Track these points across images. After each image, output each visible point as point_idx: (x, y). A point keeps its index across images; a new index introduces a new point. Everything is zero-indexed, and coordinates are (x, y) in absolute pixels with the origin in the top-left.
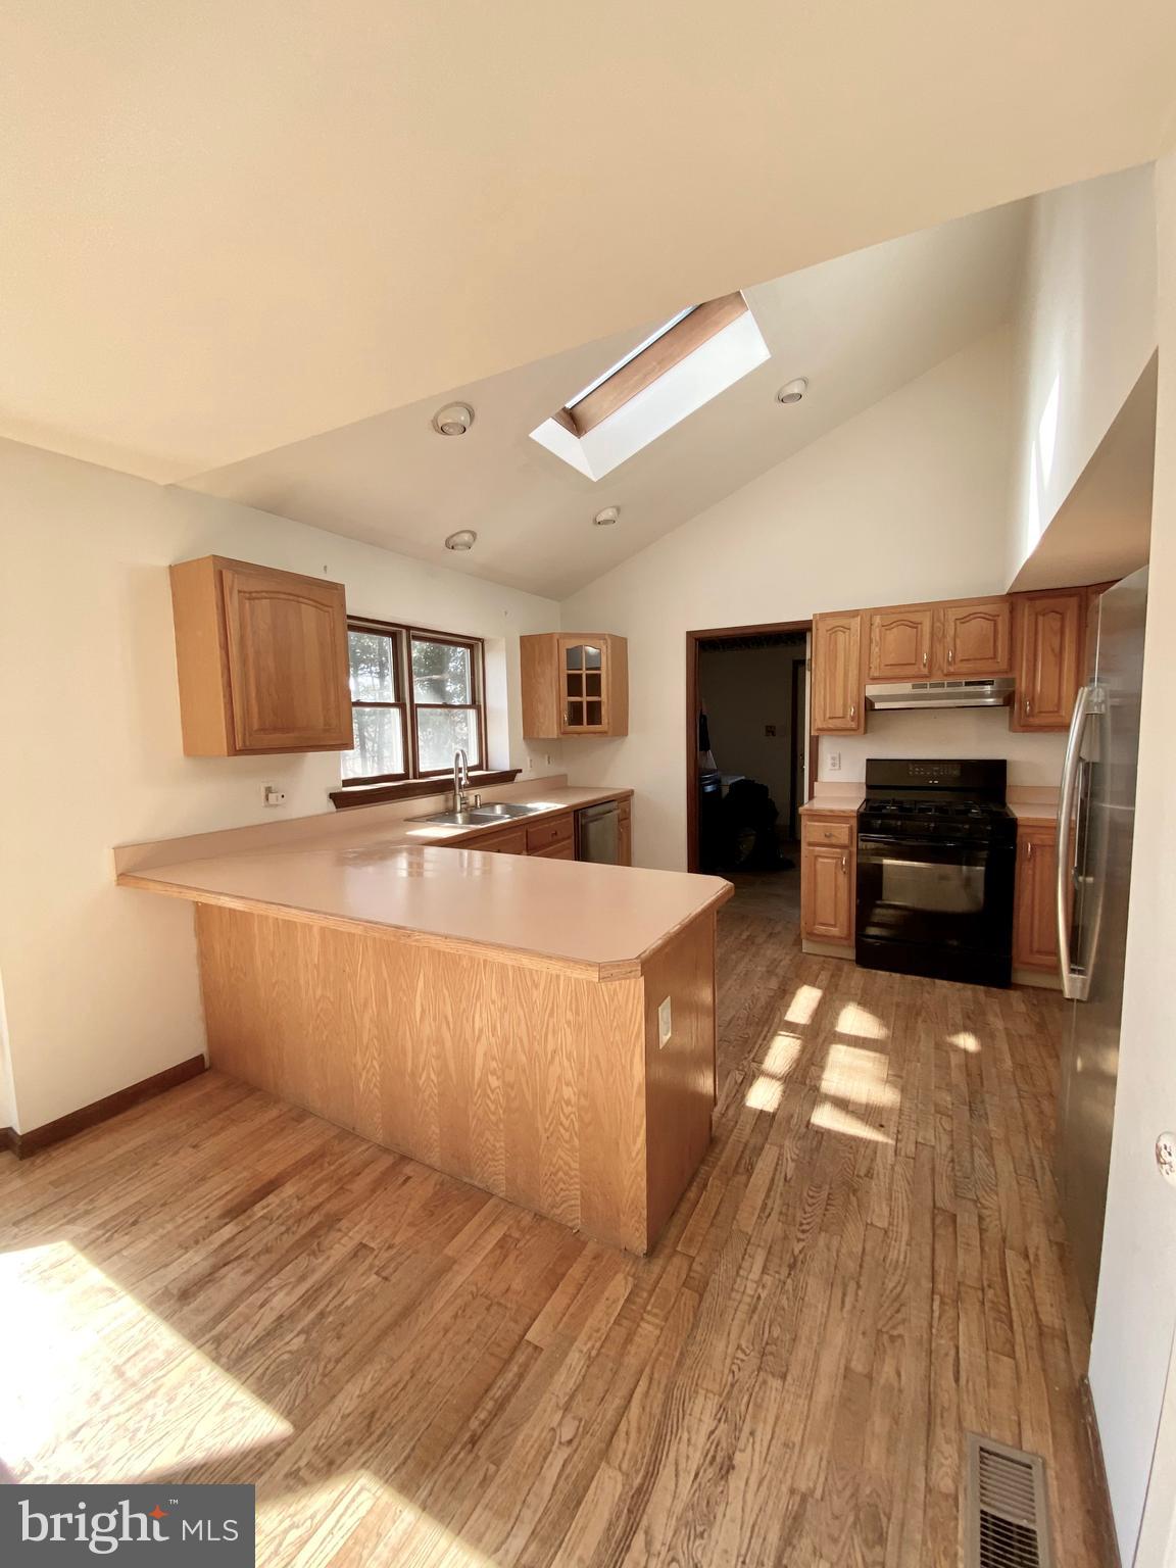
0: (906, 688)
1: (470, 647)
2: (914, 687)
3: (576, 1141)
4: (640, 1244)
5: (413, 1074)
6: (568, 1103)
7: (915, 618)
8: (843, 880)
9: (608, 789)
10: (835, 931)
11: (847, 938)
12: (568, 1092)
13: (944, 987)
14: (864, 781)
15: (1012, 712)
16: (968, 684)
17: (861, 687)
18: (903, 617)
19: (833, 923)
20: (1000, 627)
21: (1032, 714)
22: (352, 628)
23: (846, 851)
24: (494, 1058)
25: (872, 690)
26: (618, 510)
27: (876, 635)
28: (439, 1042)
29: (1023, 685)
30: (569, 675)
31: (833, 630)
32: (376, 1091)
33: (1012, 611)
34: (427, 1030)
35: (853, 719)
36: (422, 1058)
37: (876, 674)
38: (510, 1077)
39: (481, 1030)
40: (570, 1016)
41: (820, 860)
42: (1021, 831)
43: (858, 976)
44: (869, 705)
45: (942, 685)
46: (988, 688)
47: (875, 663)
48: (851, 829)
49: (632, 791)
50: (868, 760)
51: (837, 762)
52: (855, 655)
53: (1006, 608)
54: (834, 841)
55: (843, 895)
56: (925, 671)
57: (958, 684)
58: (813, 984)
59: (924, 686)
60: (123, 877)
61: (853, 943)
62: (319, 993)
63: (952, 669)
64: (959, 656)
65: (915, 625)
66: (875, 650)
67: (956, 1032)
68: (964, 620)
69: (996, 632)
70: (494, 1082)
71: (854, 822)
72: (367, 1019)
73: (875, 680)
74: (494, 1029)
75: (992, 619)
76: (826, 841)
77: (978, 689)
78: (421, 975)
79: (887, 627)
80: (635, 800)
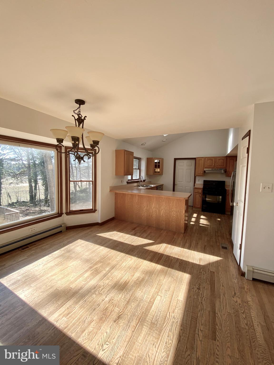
0: (210, 169)
1: (139, 159)
2: (212, 169)
3: (175, 221)
4: (183, 232)
5: (152, 215)
6: (174, 217)
7: (212, 159)
8: (200, 198)
9: (160, 184)
10: (199, 206)
11: (201, 207)
12: (174, 215)
13: (215, 214)
14: (203, 183)
15: (226, 173)
16: (220, 169)
17: (203, 169)
18: (210, 159)
19: (198, 205)
20: (225, 161)
21: (228, 174)
22: (134, 158)
23: (201, 194)
24: (164, 212)
25: (205, 169)
26: (166, 139)
27: (206, 161)
28: (156, 211)
29: (228, 170)
30: (155, 165)
31: (199, 160)
32: (145, 218)
33: (226, 159)
34: (154, 210)
35: (202, 174)
36: (153, 213)
37: (206, 167)
38: (166, 214)
39: (162, 209)
40: (175, 206)
41: (197, 195)
42: (227, 191)
43: (202, 213)
44: (205, 172)
45: (216, 169)
46: (223, 170)
47: (206, 165)
48: (202, 190)
49: (163, 184)
50: (204, 180)
51: (199, 180)
52: (203, 164)
53: (226, 158)
54: (199, 192)
55: (200, 200)
56: (213, 167)
57: (218, 169)
58: (196, 213)
59: (213, 169)
60: (110, 191)
61: (201, 208)
62: (137, 206)
63: (217, 167)
64: (218, 165)
65: (212, 160)
66: (206, 163)
67: (217, 218)
68: (220, 160)
69: (224, 162)
70: (164, 215)
71: (202, 189)
72: (145, 209)
73: (206, 168)
74: (164, 209)
75: (224, 160)
76: (198, 192)
77: (221, 170)
78: (154, 203)
79: (208, 160)
80: (164, 186)
